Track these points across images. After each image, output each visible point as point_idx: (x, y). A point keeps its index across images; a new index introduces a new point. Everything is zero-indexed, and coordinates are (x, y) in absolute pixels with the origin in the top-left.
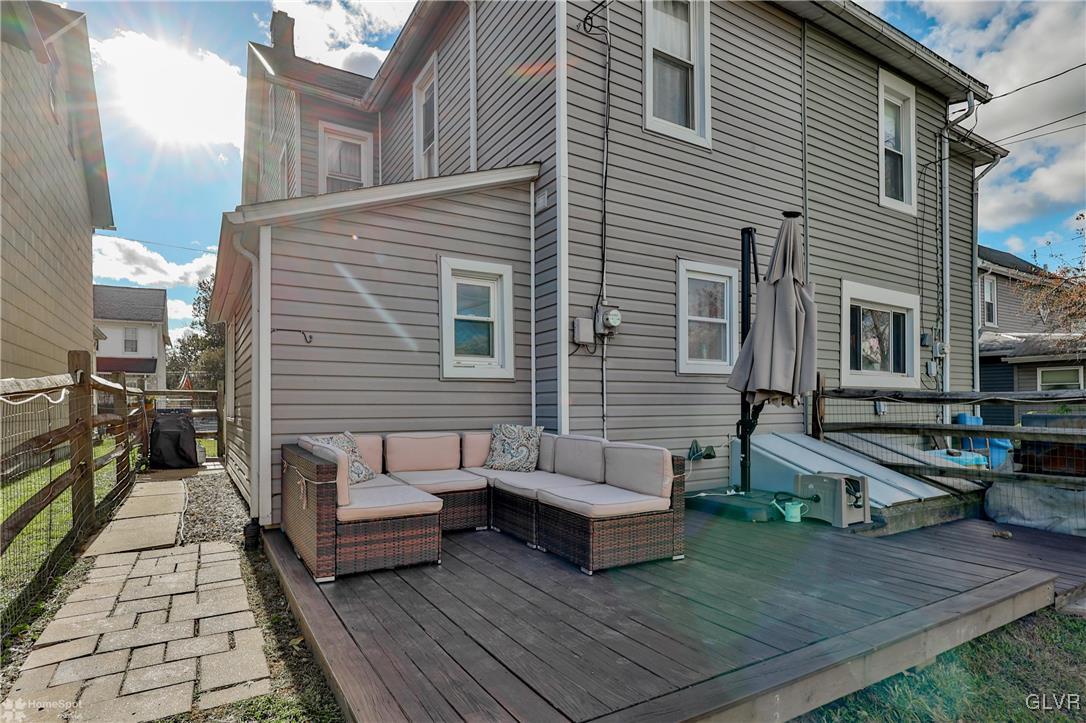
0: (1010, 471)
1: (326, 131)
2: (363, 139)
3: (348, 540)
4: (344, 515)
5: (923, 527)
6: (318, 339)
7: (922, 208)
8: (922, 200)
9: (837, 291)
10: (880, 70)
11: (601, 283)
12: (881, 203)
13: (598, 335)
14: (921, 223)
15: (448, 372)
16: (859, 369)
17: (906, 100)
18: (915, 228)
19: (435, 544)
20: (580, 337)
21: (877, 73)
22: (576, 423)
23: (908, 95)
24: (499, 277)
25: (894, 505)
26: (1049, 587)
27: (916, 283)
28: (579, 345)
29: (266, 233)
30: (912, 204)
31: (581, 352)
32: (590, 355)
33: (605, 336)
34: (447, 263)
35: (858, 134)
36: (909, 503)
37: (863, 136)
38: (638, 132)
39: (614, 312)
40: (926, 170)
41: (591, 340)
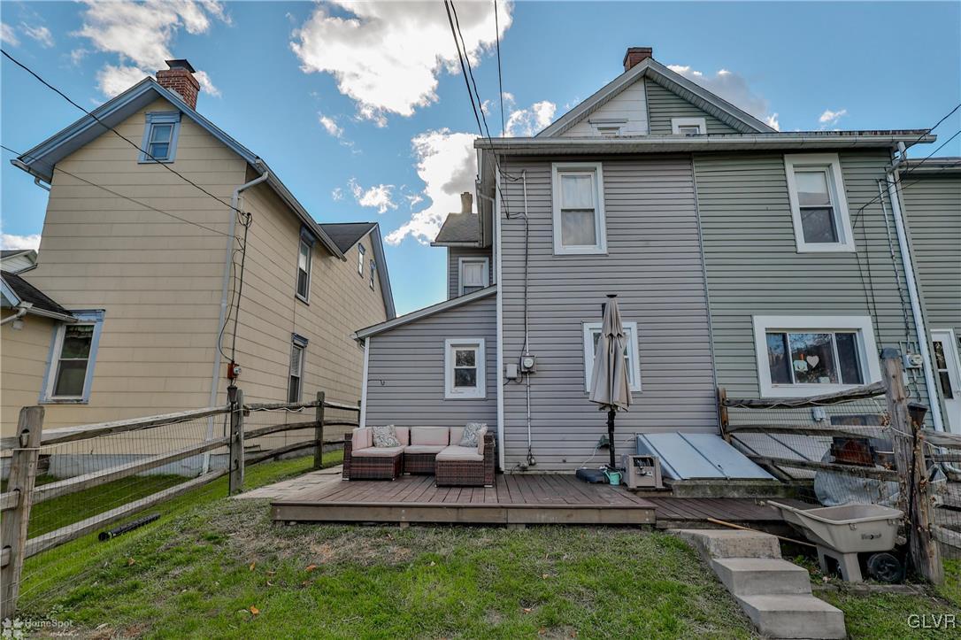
0: (826, 463)
1: (463, 262)
2: (484, 262)
3: (356, 464)
4: (354, 454)
5: (722, 498)
6: (387, 383)
7: (863, 243)
8: (862, 236)
9: (749, 325)
10: (785, 155)
11: (525, 344)
12: (800, 250)
13: (522, 373)
14: (864, 255)
15: (448, 395)
16: (791, 382)
17: (829, 166)
18: (855, 261)
19: (391, 471)
20: (509, 375)
21: (783, 158)
22: (509, 423)
23: (829, 162)
24: (478, 345)
25: (692, 479)
26: (647, 512)
27: (865, 306)
28: (510, 379)
29: (367, 340)
30: (847, 242)
31: (513, 382)
32: (519, 384)
33: (526, 373)
34: (449, 342)
35: (764, 207)
36: (712, 479)
37: (770, 207)
38: (550, 257)
39: (529, 359)
40: (865, 212)
41: (515, 375)
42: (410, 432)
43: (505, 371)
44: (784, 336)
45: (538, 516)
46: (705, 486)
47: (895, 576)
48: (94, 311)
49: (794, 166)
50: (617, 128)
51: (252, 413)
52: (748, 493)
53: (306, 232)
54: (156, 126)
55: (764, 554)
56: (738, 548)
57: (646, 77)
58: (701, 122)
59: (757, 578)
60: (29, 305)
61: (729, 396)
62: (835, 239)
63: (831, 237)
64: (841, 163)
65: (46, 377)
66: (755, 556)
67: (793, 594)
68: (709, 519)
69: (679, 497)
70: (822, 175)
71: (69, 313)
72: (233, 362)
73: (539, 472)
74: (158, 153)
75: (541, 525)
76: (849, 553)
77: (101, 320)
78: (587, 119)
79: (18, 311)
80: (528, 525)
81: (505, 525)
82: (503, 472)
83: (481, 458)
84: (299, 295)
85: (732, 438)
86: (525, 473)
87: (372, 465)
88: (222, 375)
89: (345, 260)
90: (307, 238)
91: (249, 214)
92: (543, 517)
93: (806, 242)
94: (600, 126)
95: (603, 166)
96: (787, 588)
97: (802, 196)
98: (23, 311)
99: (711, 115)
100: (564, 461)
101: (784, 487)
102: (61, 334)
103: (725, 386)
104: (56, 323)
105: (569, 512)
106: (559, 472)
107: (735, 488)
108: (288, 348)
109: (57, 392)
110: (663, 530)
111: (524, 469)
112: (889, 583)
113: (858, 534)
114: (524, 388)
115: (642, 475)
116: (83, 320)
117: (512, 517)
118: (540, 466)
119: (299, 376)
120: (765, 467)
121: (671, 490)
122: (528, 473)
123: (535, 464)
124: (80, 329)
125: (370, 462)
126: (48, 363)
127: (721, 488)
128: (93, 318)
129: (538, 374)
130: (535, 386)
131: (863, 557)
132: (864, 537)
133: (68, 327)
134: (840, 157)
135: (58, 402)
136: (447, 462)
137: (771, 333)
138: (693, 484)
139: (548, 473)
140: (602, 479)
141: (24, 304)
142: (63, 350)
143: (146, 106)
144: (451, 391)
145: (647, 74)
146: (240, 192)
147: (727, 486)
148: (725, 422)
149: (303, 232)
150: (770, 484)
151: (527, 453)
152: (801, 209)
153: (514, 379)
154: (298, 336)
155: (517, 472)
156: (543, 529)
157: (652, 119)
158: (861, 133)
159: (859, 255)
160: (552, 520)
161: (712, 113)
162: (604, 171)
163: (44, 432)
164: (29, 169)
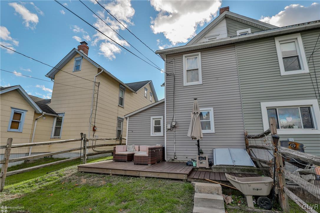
3: (116, 156)
4: (116, 153)
6: (134, 131)
7: (313, 68)
8: (313, 66)
9: (259, 106)
10: (275, 38)
11: (173, 117)
12: (282, 75)
13: (173, 127)
14: (314, 74)
15: (151, 135)
16: (279, 129)
17: (297, 39)
18: (309, 77)
19: (126, 159)
20: (168, 128)
21: (274, 39)
22: (168, 144)
23: (296, 37)
24: (161, 118)
25: (220, 165)
26: (184, 175)
27: (315, 95)
28: (169, 129)
29: (128, 118)
30: (306, 69)
31: (169, 130)
32: (172, 131)
33: (174, 127)
34: (152, 118)
35: (266, 59)
36: (228, 165)
37: (268, 59)
38: (182, 87)
39: (174, 122)
40: (314, 55)
41: (170, 128)
42: (139, 147)
43: (167, 127)
44: (276, 109)
45: (149, 174)
46: (224, 168)
47: (268, 206)
48: (62, 113)
49: (279, 41)
50: (216, 38)
51: (90, 141)
52: (242, 171)
53: (121, 86)
54: (77, 61)
55: (215, 193)
56: (205, 190)
57: (226, 17)
58: (249, 30)
59: (203, 201)
60: (45, 113)
61: (249, 134)
62: (300, 68)
63: (298, 68)
64: (302, 37)
65: (52, 132)
66: (212, 193)
67: (216, 208)
68: (206, 179)
69: (214, 171)
70: (293, 43)
71: (57, 114)
72: (95, 126)
73: (178, 161)
74: (77, 68)
75: (150, 177)
76: (248, 195)
77: (64, 116)
78: (204, 37)
79: (42, 114)
80: (146, 177)
81: (139, 177)
82: (166, 161)
83: (147, 155)
84: (120, 105)
85: (251, 151)
86: (173, 161)
87: (121, 157)
88: (91, 130)
89: (137, 93)
90: (122, 87)
91: (99, 83)
92: (150, 175)
93: (285, 71)
94: (209, 38)
95: (201, 53)
96: (214, 206)
97: (283, 53)
98: (43, 114)
99: (253, 27)
100: (187, 158)
101: (258, 170)
102: (55, 119)
103: (247, 130)
104: (54, 117)
105: (158, 174)
106: (185, 161)
107: (237, 169)
108: (116, 122)
109: (55, 135)
110: (190, 182)
111: (173, 160)
112: (265, 209)
113: (251, 188)
114: (173, 132)
115: (201, 163)
116: (60, 116)
117: (141, 174)
118: (178, 159)
119: (121, 130)
120: (255, 162)
121: (211, 169)
122: (174, 161)
123: (176, 158)
124: (60, 118)
125: (120, 156)
126: (53, 128)
127: (231, 169)
128: (62, 115)
129: (178, 127)
130: (177, 132)
131: (256, 197)
132: (254, 189)
133: (57, 118)
134: (301, 35)
135: (54, 138)
136: (137, 156)
137: (269, 109)
138: (220, 167)
139: (181, 161)
140: (191, 164)
141: (43, 112)
142: (56, 124)
143: (75, 56)
144: (153, 134)
145: (227, 16)
146: (96, 77)
147: (233, 168)
148: (247, 144)
149: (120, 86)
150: (252, 168)
151: (174, 155)
152: (283, 58)
153: (170, 129)
154: (119, 118)
155: (171, 161)
156: (151, 179)
157: (229, 32)
158: (309, 23)
159: (311, 74)
160: (153, 176)
161: (253, 26)
162: (201, 55)
163: (12, 145)
164: (49, 77)
